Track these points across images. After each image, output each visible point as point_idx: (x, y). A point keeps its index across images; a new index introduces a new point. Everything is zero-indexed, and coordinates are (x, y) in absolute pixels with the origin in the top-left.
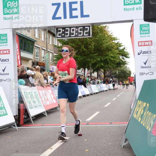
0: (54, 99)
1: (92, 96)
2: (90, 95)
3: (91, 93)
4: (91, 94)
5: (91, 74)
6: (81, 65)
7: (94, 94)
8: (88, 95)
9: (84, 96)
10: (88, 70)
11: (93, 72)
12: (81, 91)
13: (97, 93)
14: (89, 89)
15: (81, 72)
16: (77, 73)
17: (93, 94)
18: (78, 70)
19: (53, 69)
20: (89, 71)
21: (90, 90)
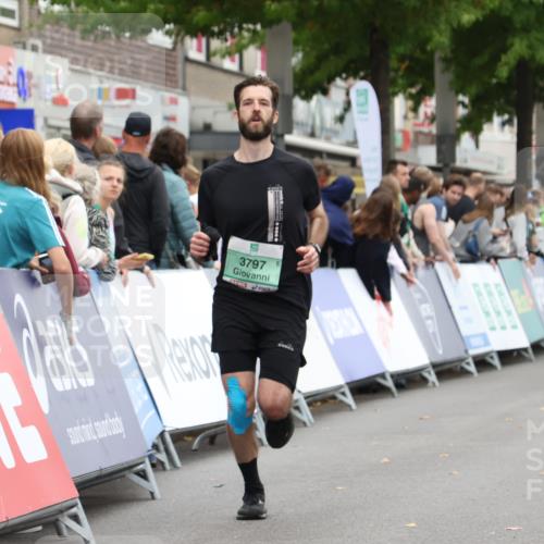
0: (24, 424)
1: (455, 390)
2: (432, 377)
3: (442, 354)
4: (448, 371)
5: (446, 143)
6: (337, 50)
7: (482, 363)
8: (409, 381)
9: (368, 389)
10: (417, 101)
11: (473, 125)
12: (339, 334)
13: (509, 357)
14: (426, 309)
15: (341, 119)
16: (290, 139)
17: (464, 373)
18: (299, 105)
19: (23, 82)
20: (429, 106)
21: (431, 326)
